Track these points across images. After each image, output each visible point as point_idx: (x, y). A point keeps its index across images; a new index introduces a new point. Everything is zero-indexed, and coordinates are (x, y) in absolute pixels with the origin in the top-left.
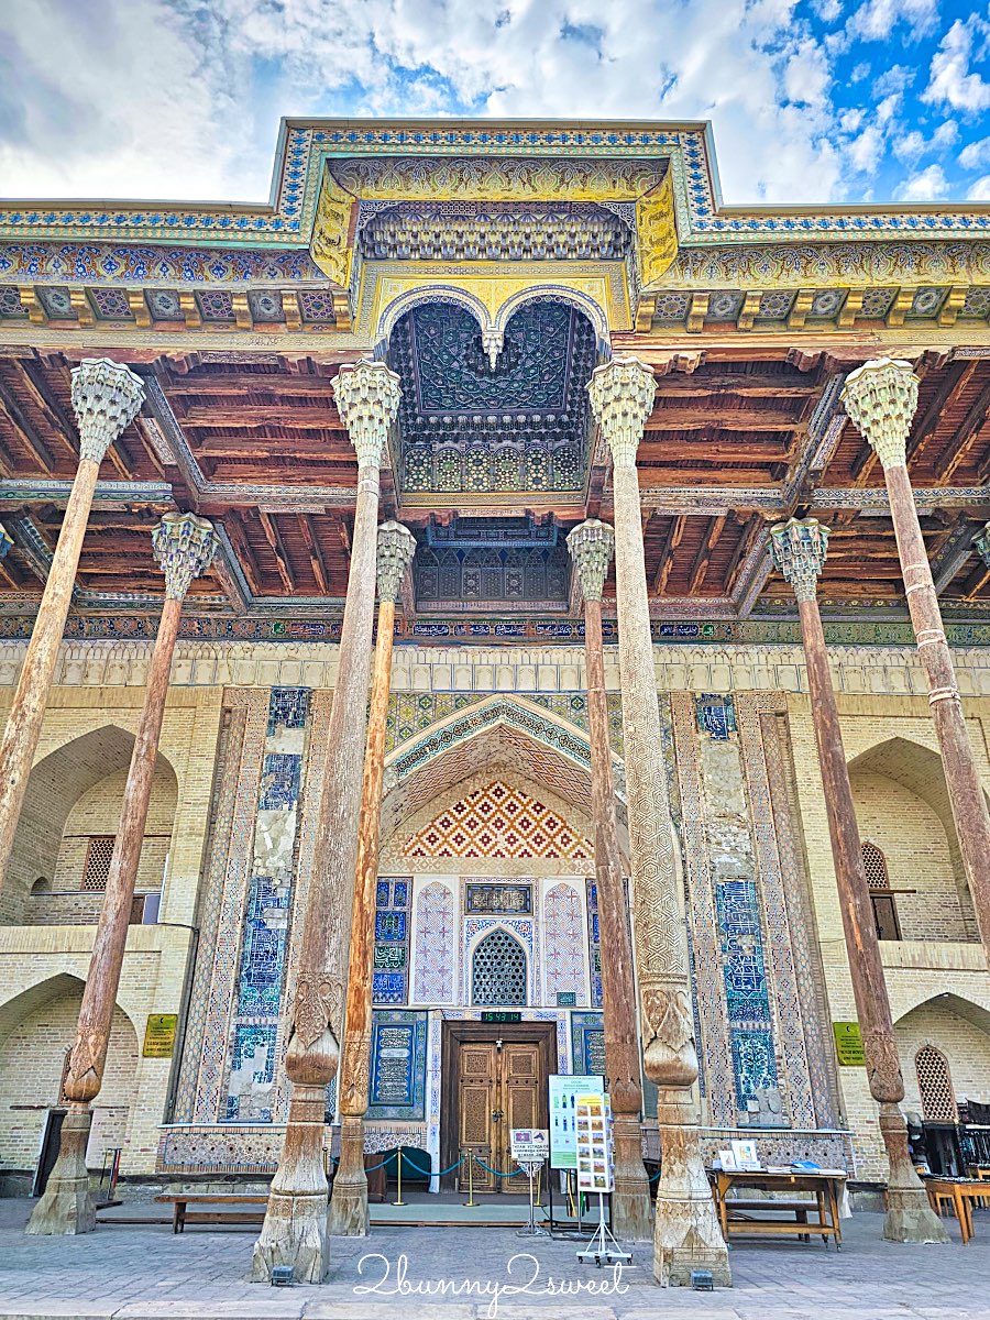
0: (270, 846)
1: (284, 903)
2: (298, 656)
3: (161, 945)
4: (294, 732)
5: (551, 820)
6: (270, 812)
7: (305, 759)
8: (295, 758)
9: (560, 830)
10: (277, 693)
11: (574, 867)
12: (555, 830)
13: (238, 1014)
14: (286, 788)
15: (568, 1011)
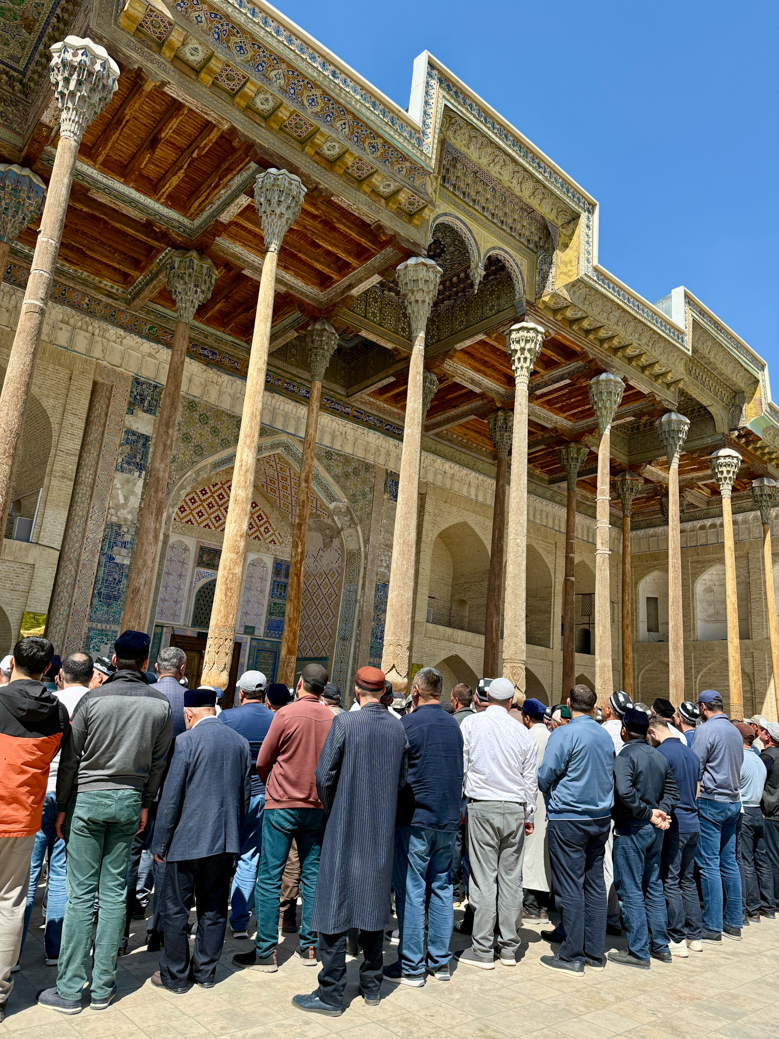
0: (122, 500)
1: (129, 546)
2: (157, 355)
3: (35, 560)
4: (147, 416)
5: (260, 515)
6: (125, 475)
7: (154, 441)
8: (147, 438)
9: (265, 523)
10: (137, 381)
11: (268, 549)
12: (262, 522)
13: (90, 620)
14: (138, 460)
15: (249, 637)
